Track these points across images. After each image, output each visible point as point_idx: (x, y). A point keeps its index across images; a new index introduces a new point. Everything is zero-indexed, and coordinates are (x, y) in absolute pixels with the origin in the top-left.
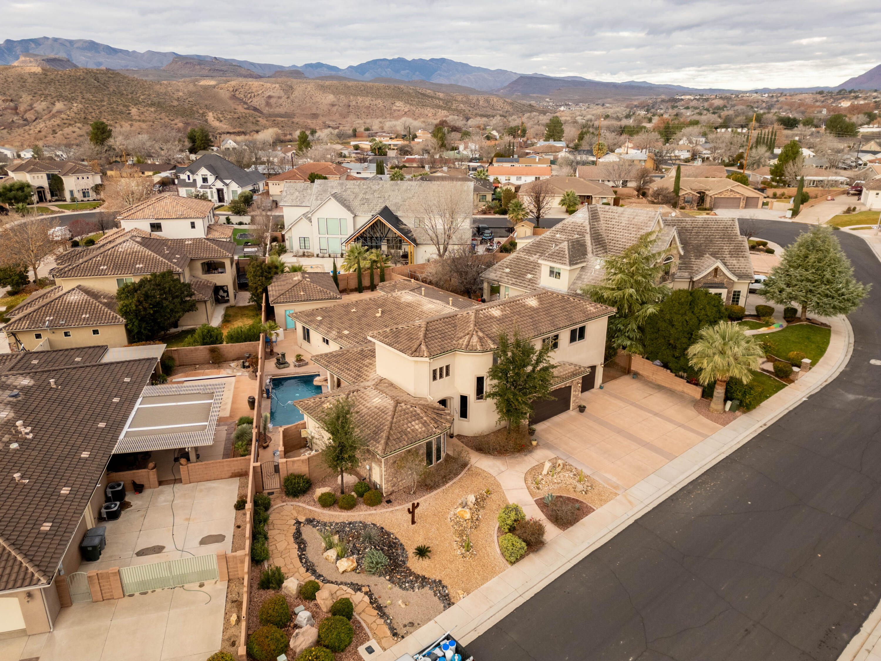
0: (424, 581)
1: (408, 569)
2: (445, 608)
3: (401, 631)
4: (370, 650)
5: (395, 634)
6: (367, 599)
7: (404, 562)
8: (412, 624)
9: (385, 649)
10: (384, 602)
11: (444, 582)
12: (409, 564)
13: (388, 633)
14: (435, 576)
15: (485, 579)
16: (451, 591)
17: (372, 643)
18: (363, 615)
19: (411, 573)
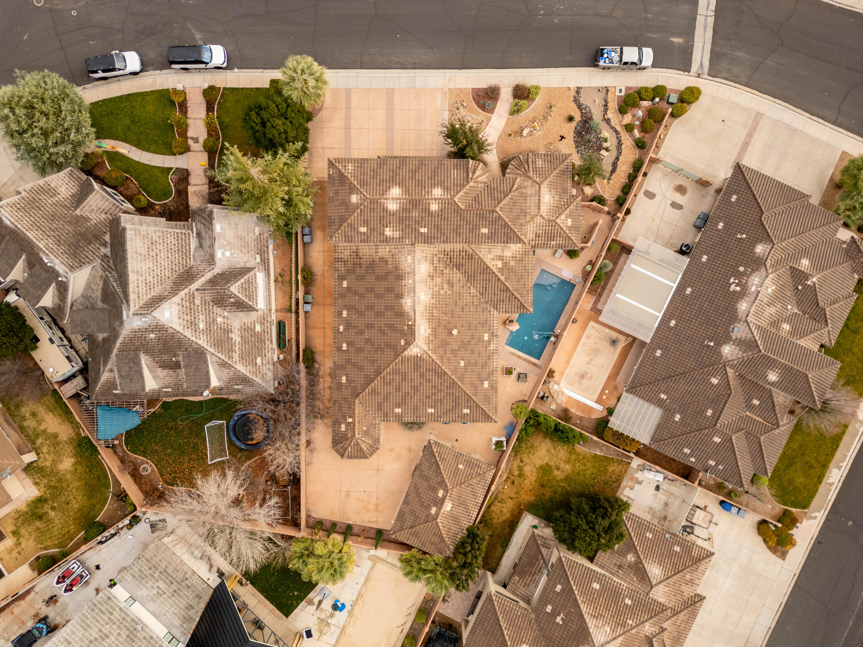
0: (579, 106)
1: (582, 116)
2: (581, 88)
3: (605, 91)
4: (620, 91)
5: (608, 90)
6: (608, 113)
7: (580, 121)
8: (599, 91)
9: (615, 87)
10: (602, 109)
11: (573, 99)
12: (580, 119)
13: (609, 93)
14: (574, 106)
15: (555, 89)
16: (573, 93)
17: (618, 94)
18: (614, 106)
19: (582, 113)
